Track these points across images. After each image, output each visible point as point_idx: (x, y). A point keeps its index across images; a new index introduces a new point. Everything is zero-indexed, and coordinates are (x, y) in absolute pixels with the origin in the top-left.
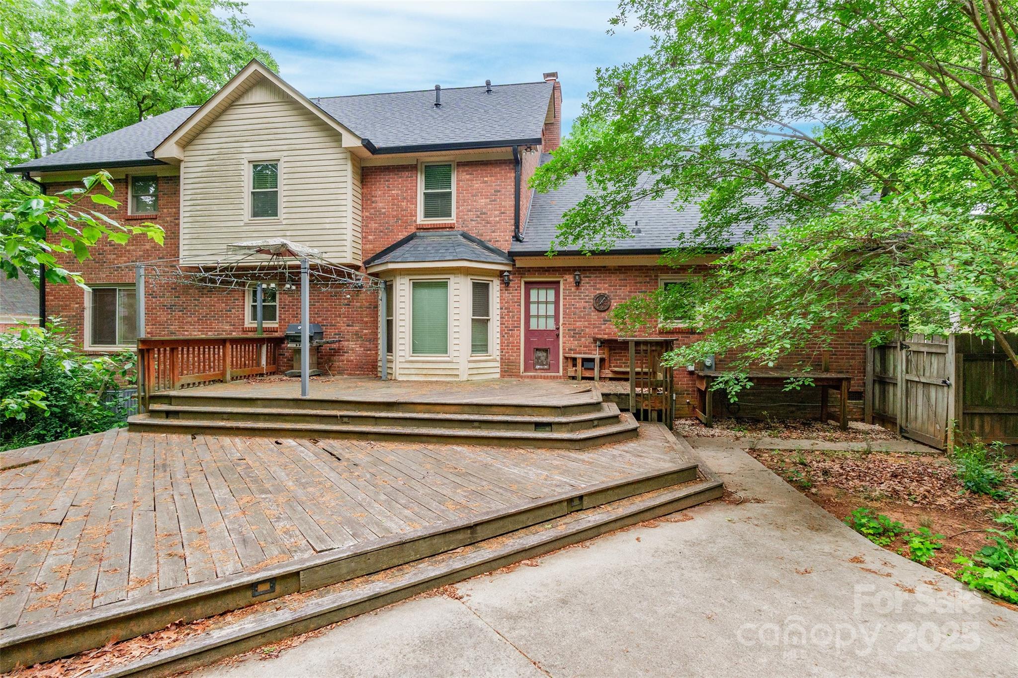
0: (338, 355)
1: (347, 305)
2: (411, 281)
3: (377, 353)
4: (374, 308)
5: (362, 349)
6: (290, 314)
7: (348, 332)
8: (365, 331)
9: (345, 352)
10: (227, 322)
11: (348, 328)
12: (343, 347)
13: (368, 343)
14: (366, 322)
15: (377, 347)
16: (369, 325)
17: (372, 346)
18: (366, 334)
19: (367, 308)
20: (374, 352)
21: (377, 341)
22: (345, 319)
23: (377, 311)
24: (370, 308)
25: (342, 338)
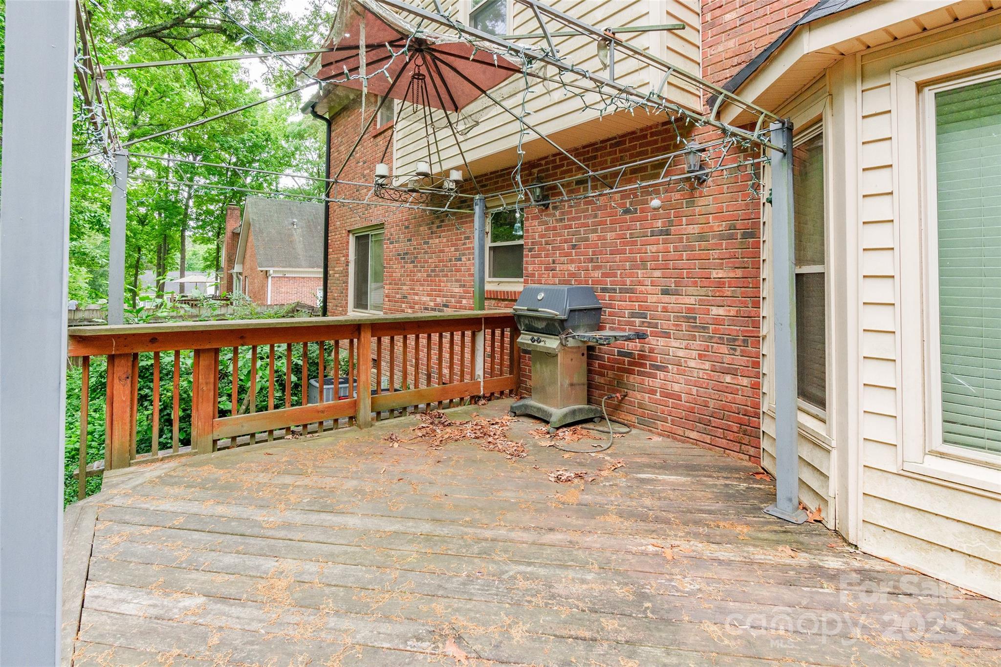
0: (640, 373)
1: (661, 233)
2: (929, 94)
3: (756, 387)
4: (745, 236)
5: (707, 365)
6: (541, 263)
7: (665, 310)
8: (715, 311)
9: (658, 368)
10: (457, 281)
11: (666, 298)
12: (651, 351)
13: (724, 349)
14: (720, 284)
15: (756, 365)
16: (728, 291)
17: (740, 360)
18: (717, 321)
19: (722, 238)
20: (745, 381)
21: (757, 345)
22: (658, 273)
23: (757, 246)
24: (731, 237)
25: (650, 325)
